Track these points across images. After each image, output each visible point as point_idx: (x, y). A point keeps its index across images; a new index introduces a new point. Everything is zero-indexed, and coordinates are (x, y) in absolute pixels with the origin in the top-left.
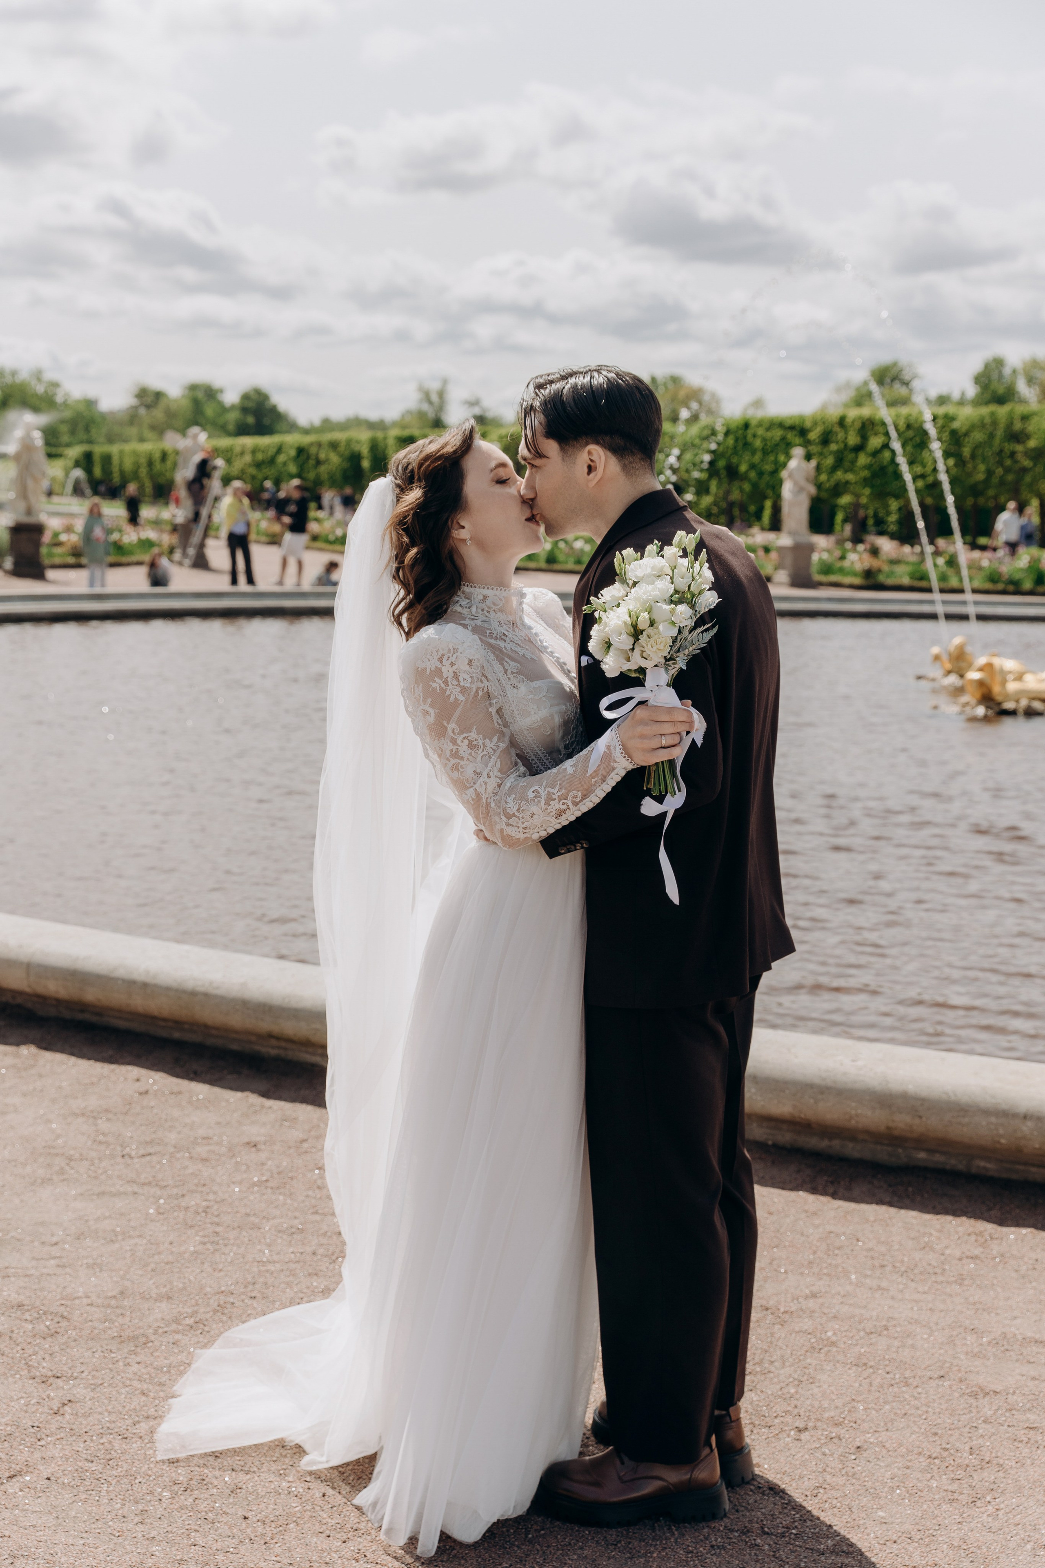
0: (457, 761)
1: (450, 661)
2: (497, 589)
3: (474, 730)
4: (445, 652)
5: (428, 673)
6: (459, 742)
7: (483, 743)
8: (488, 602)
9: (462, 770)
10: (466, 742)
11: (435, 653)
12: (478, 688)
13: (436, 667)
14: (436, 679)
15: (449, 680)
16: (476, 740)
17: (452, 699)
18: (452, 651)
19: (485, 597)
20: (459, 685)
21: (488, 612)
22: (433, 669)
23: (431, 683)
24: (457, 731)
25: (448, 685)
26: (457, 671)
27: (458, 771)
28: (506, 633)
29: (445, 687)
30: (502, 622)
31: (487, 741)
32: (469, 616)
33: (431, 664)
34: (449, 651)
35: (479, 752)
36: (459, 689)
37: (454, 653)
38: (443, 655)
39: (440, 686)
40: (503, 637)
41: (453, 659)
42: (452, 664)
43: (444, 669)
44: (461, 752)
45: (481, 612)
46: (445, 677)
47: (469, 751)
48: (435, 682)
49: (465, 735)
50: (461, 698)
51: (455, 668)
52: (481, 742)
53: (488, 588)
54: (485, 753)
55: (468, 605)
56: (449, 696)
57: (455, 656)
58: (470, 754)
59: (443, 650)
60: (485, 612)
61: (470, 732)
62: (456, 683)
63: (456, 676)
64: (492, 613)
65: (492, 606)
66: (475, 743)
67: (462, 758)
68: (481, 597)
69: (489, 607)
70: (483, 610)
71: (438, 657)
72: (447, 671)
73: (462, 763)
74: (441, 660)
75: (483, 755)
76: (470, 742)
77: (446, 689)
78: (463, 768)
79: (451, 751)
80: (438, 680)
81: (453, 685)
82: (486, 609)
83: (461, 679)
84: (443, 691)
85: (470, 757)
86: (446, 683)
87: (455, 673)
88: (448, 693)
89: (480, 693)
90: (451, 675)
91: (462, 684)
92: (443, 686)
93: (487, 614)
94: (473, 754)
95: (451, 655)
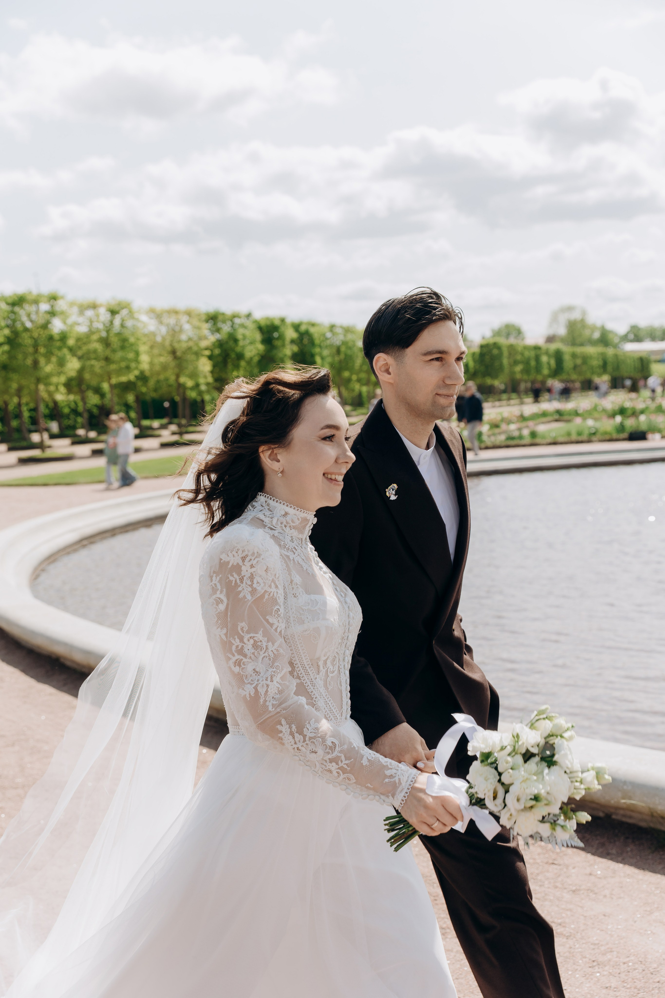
0: (242, 657)
1: (250, 563)
2: (298, 510)
3: (261, 632)
4: (250, 554)
5: (230, 566)
6: (245, 640)
7: (266, 646)
8: (288, 518)
9: (243, 666)
10: (252, 641)
11: (240, 552)
12: (266, 591)
13: (238, 564)
14: (234, 574)
15: (245, 578)
16: (261, 641)
17: (241, 595)
18: (256, 554)
19: (286, 514)
20: (251, 586)
21: (286, 526)
22: (235, 564)
23: (229, 576)
24: (245, 630)
25: (242, 582)
26: (254, 574)
27: (240, 666)
28: (296, 548)
29: (239, 583)
30: (294, 538)
31: (270, 644)
32: (269, 525)
33: (234, 560)
34: (253, 553)
35: (261, 653)
36: (250, 589)
37: (256, 557)
38: (247, 556)
39: (236, 581)
40: (294, 550)
41: (254, 562)
42: (252, 566)
43: (244, 568)
44: (246, 650)
45: (280, 525)
46: (243, 575)
47: (253, 651)
48: (233, 576)
49: (252, 635)
50: (249, 597)
51: (253, 570)
52: (264, 644)
53: (291, 507)
54: (266, 654)
55: (270, 516)
56: (240, 592)
57: (256, 560)
58: (253, 654)
59: (249, 551)
60: (283, 525)
61: (257, 633)
62: (249, 583)
63: (252, 577)
64: (288, 528)
65: (290, 522)
66: (259, 644)
67: (245, 656)
68: (283, 513)
69: (287, 523)
70: (281, 523)
71: (242, 556)
72: (246, 570)
73: (245, 660)
74: (243, 559)
75: (264, 657)
76: (255, 641)
77: (240, 586)
78: (244, 665)
79: (237, 647)
80: (235, 576)
81: (246, 584)
82: (285, 523)
83: (255, 581)
84: (236, 585)
85: (252, 656)
86: (242, 580)
87: (252, 574)
88: (240, 589)
89: (266, 597)
90: (248, 575)
91: (255, 586)
92: (238, 581)
93: (284, 528)
94: (256, 654)
95: (253, 558)
